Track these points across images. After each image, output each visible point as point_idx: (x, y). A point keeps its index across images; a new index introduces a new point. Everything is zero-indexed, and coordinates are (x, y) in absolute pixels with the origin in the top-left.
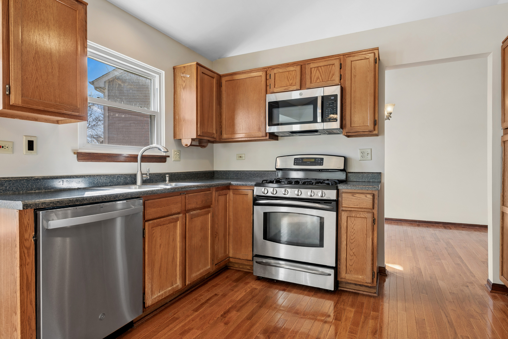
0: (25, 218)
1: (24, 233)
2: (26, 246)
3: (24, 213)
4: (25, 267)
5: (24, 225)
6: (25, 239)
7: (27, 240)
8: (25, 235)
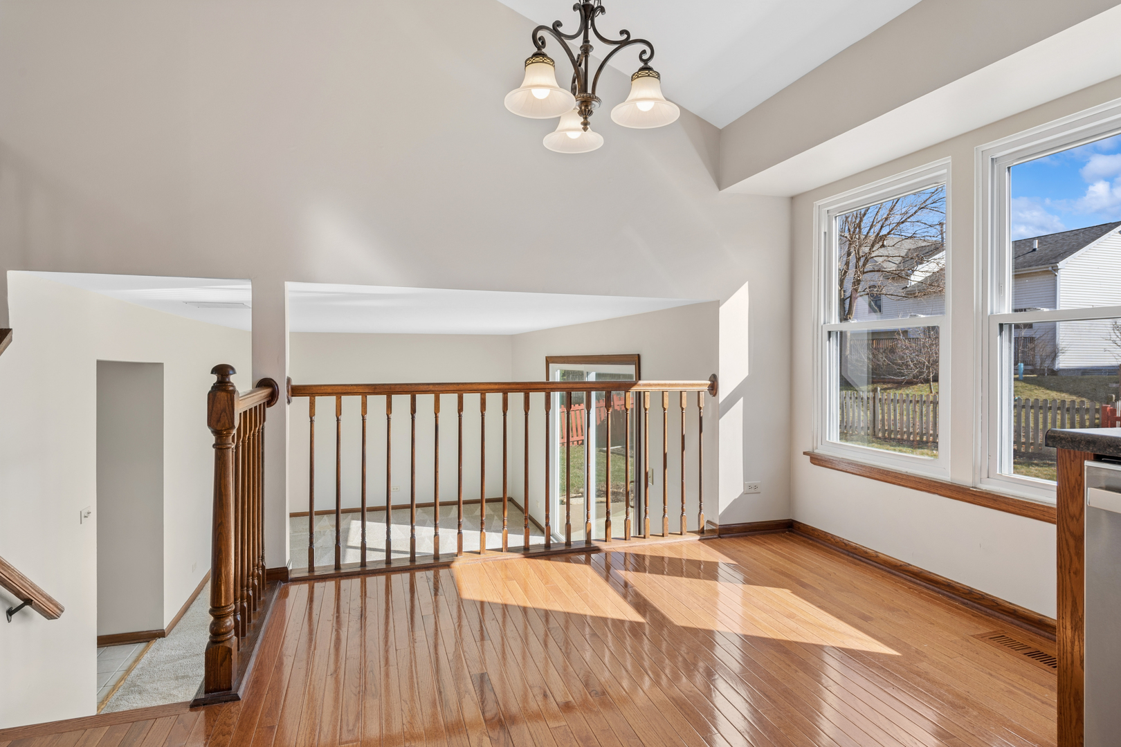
0: (1071, 468)
1: (1069, 500)
2: (1071, 530)
3: (1070, 457)
4: (1070, 575)
5: (1069, 484)
6: (1070, 515)
7: (1074, 519)
8: (1070, 505)
